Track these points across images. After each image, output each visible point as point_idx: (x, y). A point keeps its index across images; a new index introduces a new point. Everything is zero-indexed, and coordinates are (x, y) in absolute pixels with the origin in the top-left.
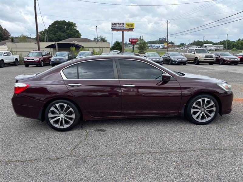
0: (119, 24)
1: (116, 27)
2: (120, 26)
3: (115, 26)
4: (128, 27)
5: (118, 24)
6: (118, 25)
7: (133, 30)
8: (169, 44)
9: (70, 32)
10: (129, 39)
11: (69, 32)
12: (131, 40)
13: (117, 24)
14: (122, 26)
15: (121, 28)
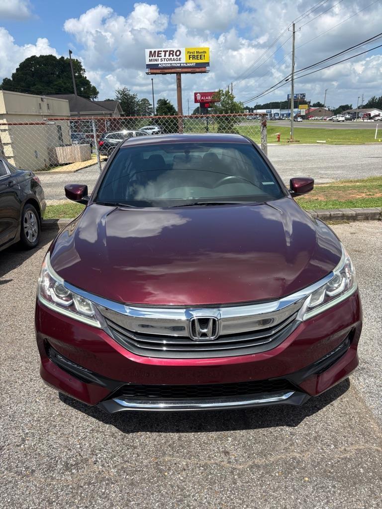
0: (167, 53)
1: (159, 62)
2: (170, 59)
3: (156, 58)
4: (191, 61)
5: (165, 52)
6: (165, 56)
7: (208, 68)
8: (313, 108)
9: (65, 83)
10: (196, 94)
11: (63, 84)
12: (199, 98)
13: (163, 54)
14: (175, 57)
15: (174, 63)
